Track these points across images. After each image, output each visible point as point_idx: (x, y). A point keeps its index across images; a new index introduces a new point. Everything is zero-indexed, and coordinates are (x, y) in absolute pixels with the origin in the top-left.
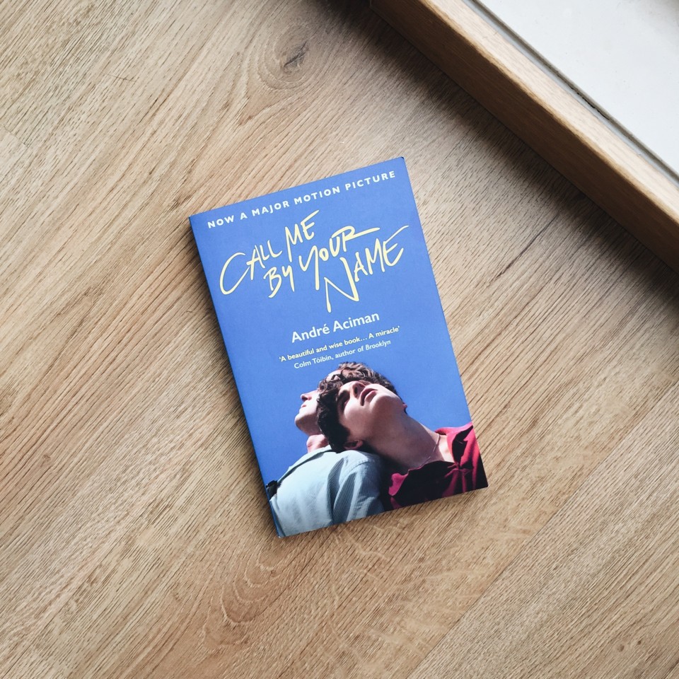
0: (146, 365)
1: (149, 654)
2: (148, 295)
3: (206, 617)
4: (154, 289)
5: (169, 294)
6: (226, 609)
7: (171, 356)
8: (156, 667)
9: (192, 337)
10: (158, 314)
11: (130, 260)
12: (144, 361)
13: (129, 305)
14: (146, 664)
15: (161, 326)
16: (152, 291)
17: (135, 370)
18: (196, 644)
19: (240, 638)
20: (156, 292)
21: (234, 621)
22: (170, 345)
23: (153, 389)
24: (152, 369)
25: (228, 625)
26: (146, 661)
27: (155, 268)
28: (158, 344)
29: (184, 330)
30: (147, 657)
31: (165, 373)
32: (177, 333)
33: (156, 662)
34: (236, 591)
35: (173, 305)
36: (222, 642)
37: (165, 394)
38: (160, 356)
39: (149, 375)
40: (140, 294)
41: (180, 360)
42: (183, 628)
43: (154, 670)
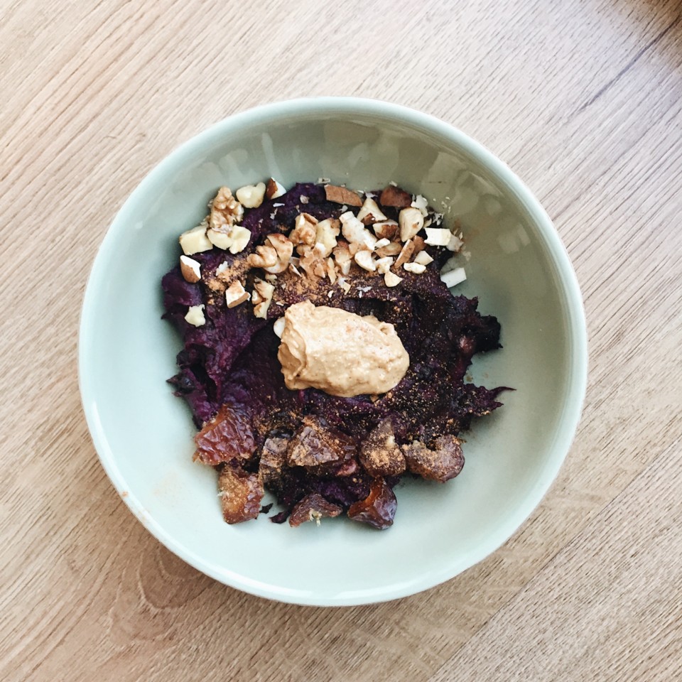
0: (43, 216)
1: (28, 646)
2: (50, 107)
3: (114, 598)
4: (59, 98)
5: (82, 108)
6: (144, 588)
7: (81, 203)
8: (38, 666)
9: (113, 176)
10: (65, 136)
11: (26, 51)
12: (40, 208)
13: (20, 122)
14: (23, 661)
15: (67, 157)
16: (56, 101)
17: (25, 223)
18: (98, 638)
19: (163, 632)
20: (62, 104)
21: (155, 605)
22: (80, 187)
23: (51, 252)
24: (52, 222)
25: (145, 611)
26: (24, 656)
27: (63, 65)
28: (62, 184)
29: (102, 164)
30: (25, 650)
31: (71, 229)
32: (92, 169)
33: (38, 659)
34: (161, 562)
35: (87, 126)
36: (136, 636)
37: (69, 261)
38: (64, 202)
39: (47, 231)
40: (38, 104)
41: (94, 211)
42: (79, 612)
43: (34, 669)
